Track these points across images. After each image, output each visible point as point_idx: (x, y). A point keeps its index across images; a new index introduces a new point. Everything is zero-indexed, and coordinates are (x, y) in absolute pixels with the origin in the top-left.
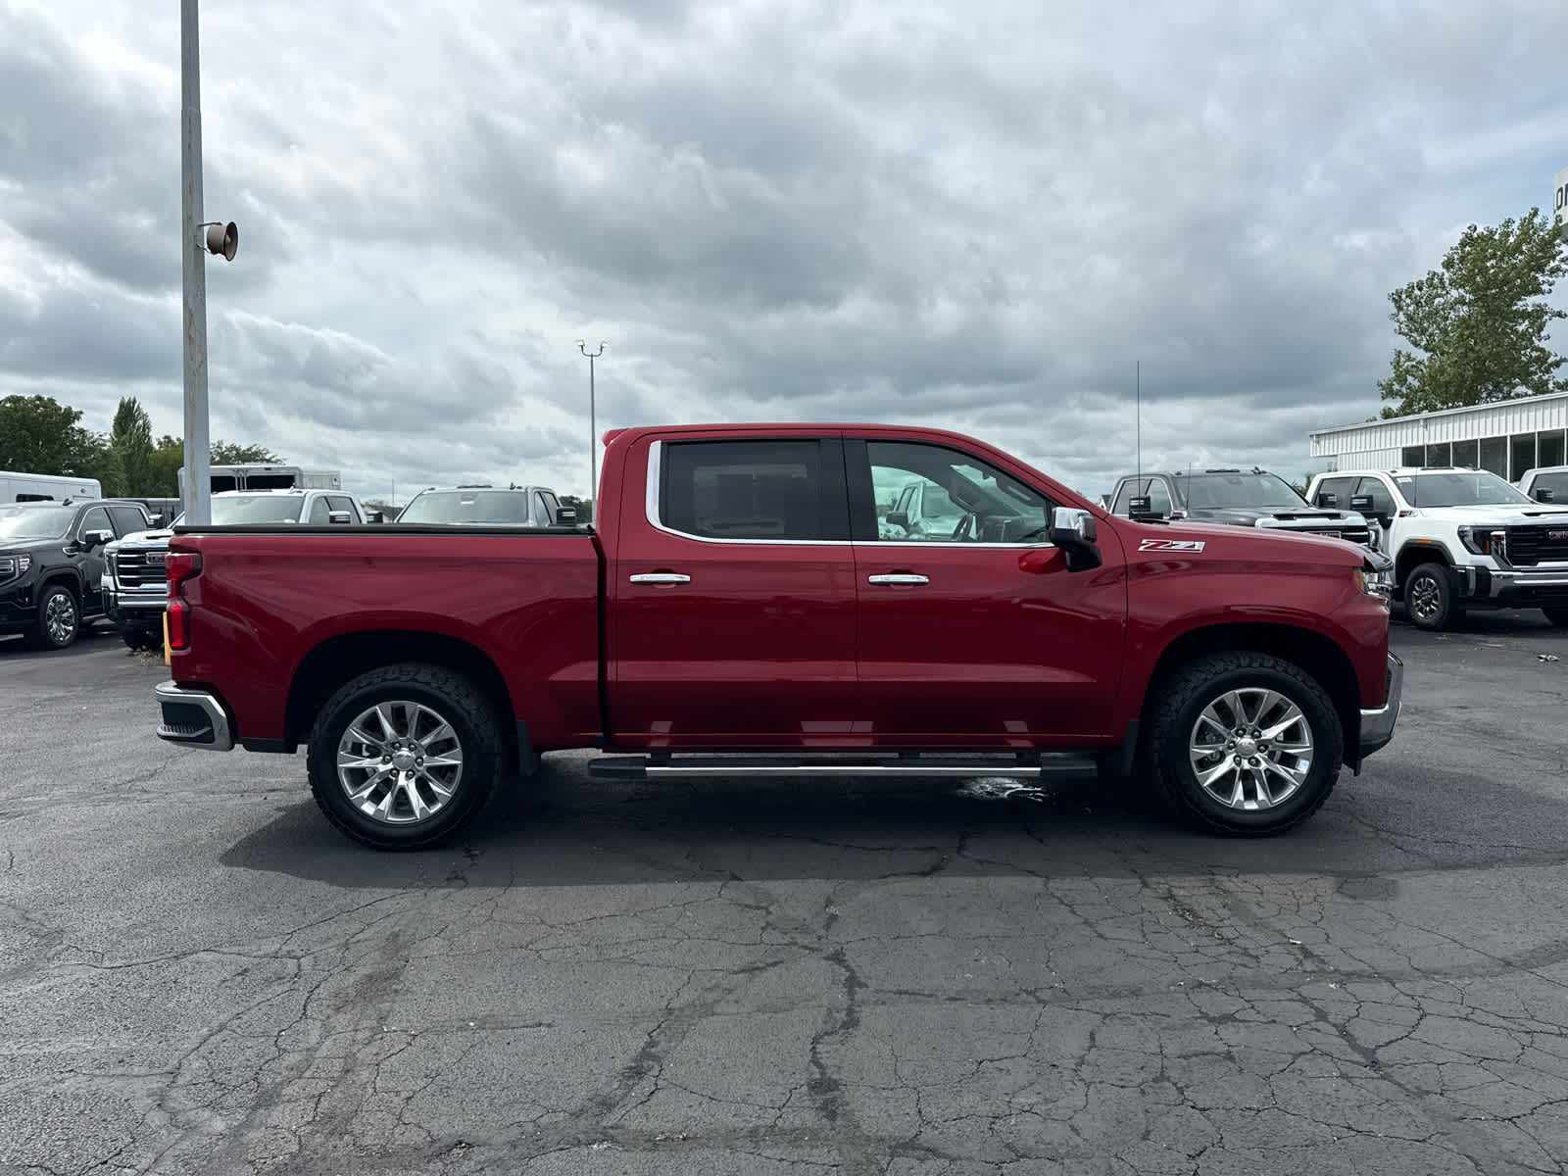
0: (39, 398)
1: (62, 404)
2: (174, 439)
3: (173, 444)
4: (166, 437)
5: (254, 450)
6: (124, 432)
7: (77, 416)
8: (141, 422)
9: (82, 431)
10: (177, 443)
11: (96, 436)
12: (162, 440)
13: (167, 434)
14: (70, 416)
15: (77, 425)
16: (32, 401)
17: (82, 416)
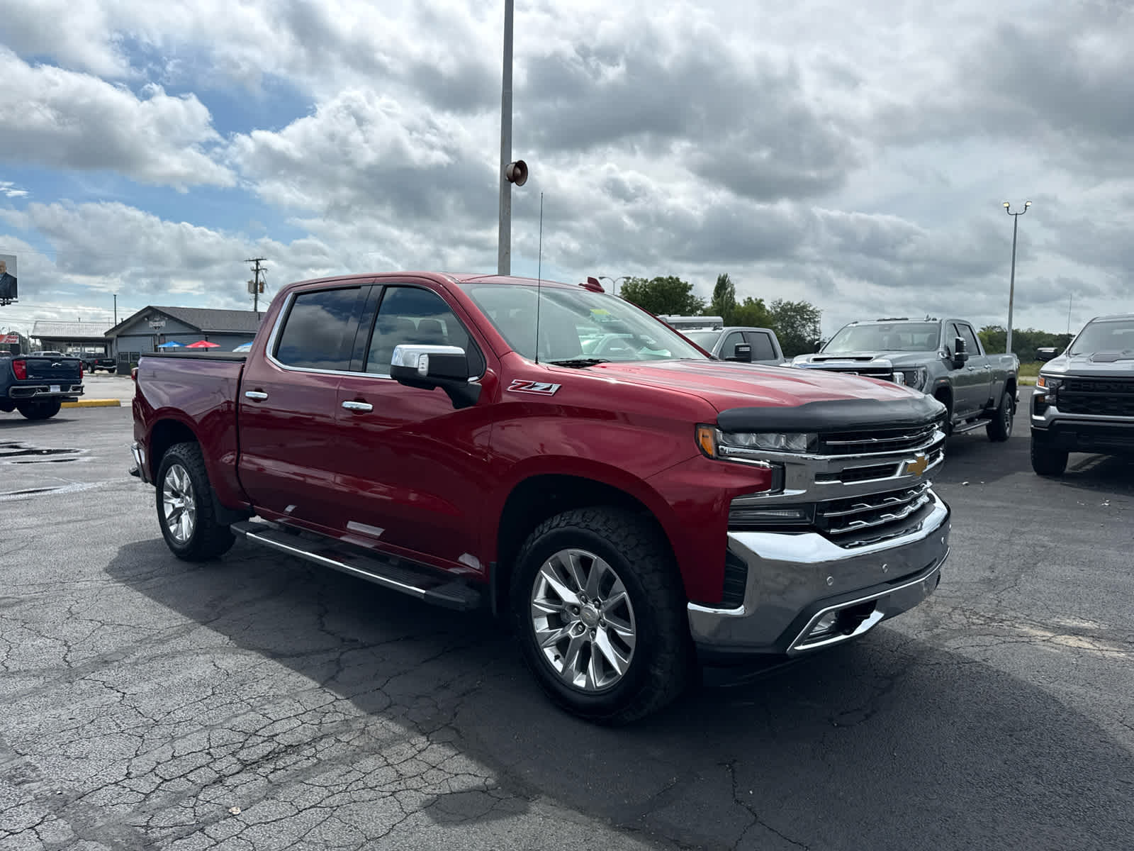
0: (671, 278)
1: (682, 280)
2: (753, 299)
3: (752, 303)
4: (748, 298)
5: (802, 304)
6: (719, 297)
7: (690, 288)
8: (729, 289)
9: (692, 297)
10: (755, 302)
11: (699, 300)
12: (746, 300)
13: (750, 296)
14: (687, 288)
15: (690, 293)
16: (667, 280)
17: (693, 288)
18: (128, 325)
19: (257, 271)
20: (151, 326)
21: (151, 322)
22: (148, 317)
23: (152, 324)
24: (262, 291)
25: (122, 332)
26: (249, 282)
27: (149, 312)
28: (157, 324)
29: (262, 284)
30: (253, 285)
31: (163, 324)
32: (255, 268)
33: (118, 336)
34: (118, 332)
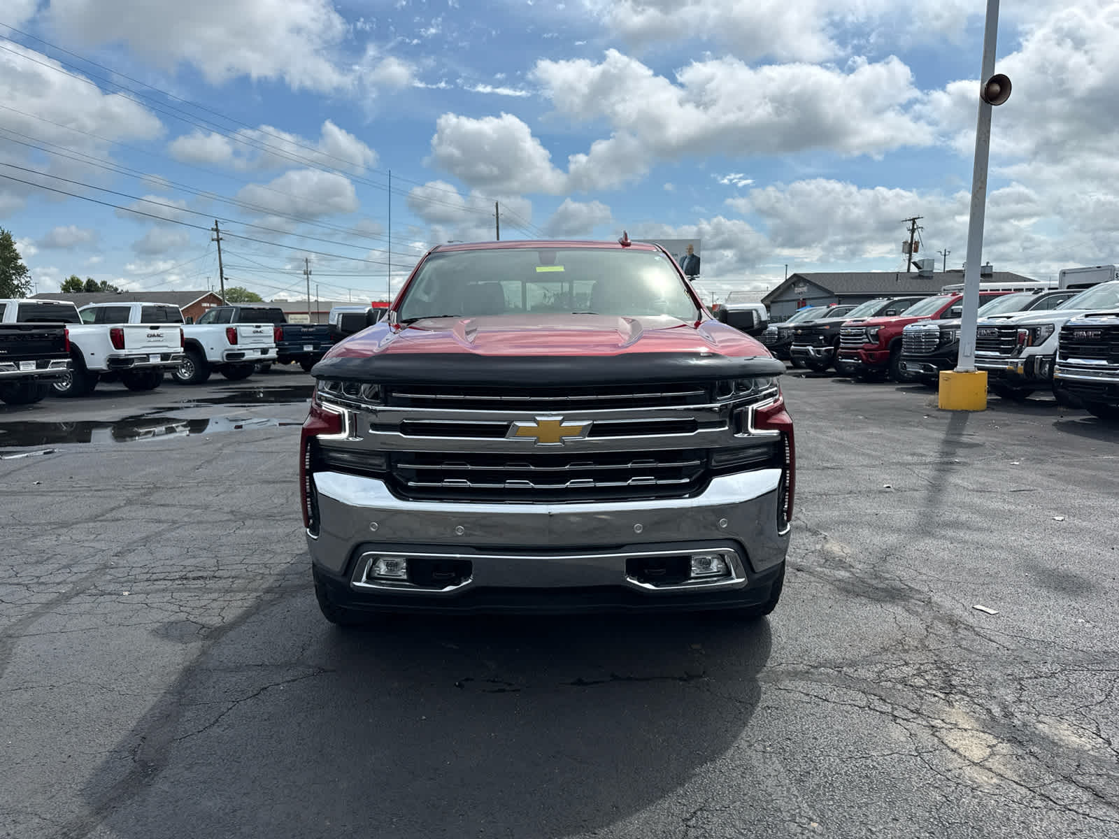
18: (778, 293)
19: (913, 231)
20: (796, 292)
21: (796, 289)
22: (794, 284)
23: (797, 290)
24: (916, 251)
25: (775, 298)
26: (904, 243)
27: (795, 279)
28: (800, 290)
29: (917, 243)
30: (907, 244)
31: (805, 289)
32: (911, 228)
33: (772, 302)
34: (771, 298)
